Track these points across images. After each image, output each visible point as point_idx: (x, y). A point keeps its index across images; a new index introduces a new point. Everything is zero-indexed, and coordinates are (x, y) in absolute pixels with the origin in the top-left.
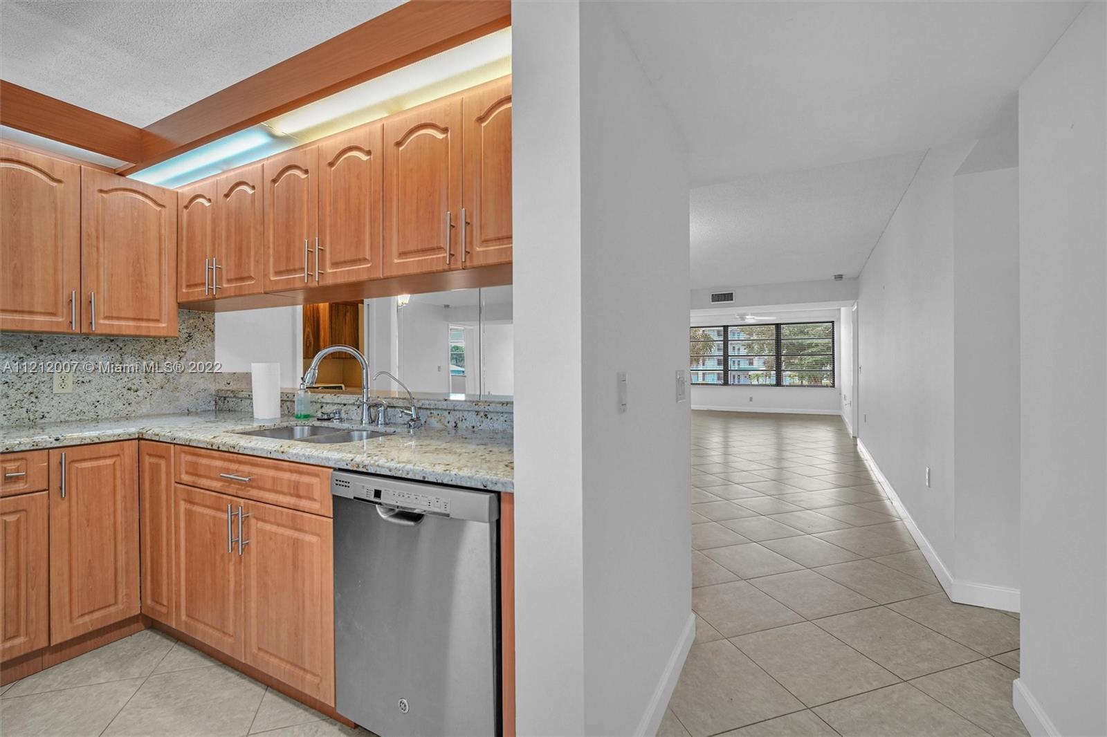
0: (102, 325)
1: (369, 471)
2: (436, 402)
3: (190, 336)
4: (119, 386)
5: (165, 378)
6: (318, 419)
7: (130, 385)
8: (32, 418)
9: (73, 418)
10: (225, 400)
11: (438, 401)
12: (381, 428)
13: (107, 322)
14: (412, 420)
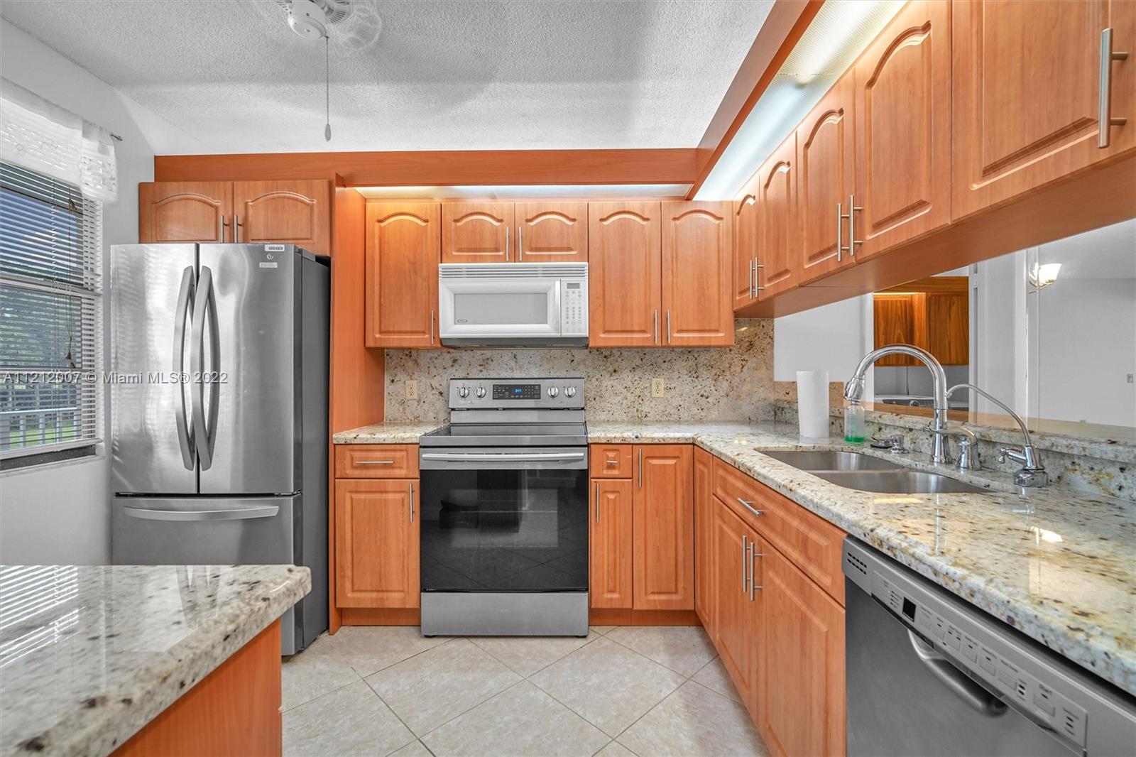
0: (677, 338)
1: (899, 560)
2: (1086, 444)
3: (751, 345)
4: (695, 393)
5: (730, 386)
6: (872, 446)
7: (702, 392)
8: (640, 416)
9: (664, 418)
10: (782, 410)
11: (1091, 442)
12: (962, 475)
13: (679, 335)
14: (1026, 471)
